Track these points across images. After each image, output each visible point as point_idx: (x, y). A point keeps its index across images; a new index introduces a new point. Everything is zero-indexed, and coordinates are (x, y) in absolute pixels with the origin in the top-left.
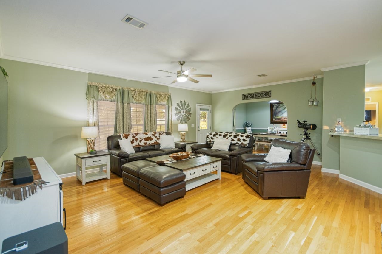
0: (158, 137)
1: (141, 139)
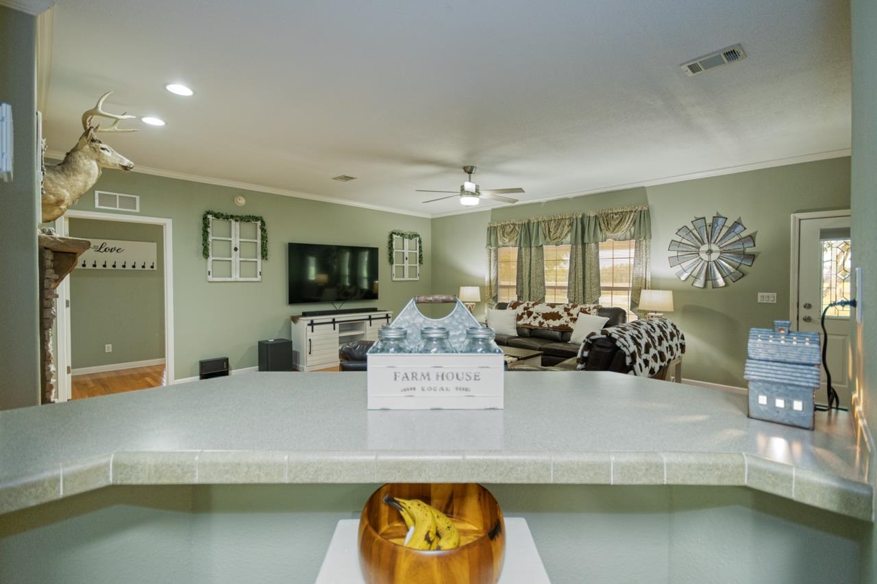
0: (575, 316)
1: (538, 314)
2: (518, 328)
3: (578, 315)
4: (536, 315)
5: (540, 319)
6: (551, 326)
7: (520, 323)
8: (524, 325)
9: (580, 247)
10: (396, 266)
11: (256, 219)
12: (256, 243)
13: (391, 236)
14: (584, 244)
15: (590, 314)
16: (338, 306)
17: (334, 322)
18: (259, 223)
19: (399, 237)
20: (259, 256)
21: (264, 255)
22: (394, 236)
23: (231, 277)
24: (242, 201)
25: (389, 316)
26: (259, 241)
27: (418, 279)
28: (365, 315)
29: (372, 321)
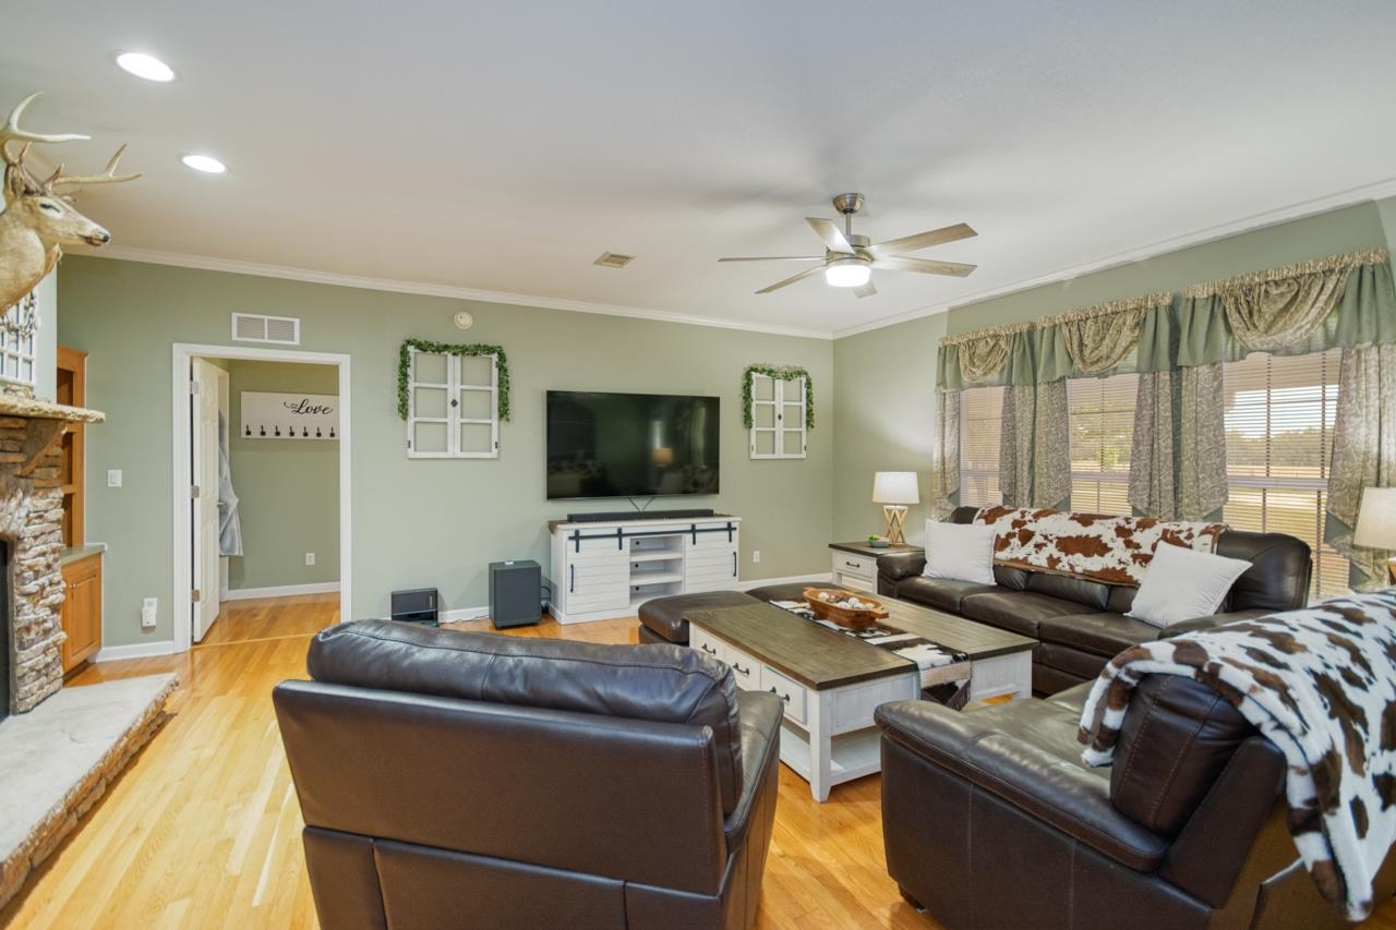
0: (1146, 550)
1: (1046, 537)
2: (997, 568)
3: (1154, 547)
4: (1041, 540)
5: (1051, 549)
6: (1079, 569)
7: (1004, 555)
8: (1012, 560)
9: (1165, 376)
10: (757, 432)
11: (490, 350)
12: (490, 391)
13: (748, 375)
14: (1176, 369)
15: (1190, 547)
16: (642, 504)
17: (620, 535)
18: (495, 357)
19: (764, 376)
20: (496, 415)
21: (504, 412)
22: (754, 375)
23: (446, 450)
24: (465, 320)
25: (733, 526)
26: (495, 389)
27: (803, 455)
28: (685, 524)
29: (698, 535)
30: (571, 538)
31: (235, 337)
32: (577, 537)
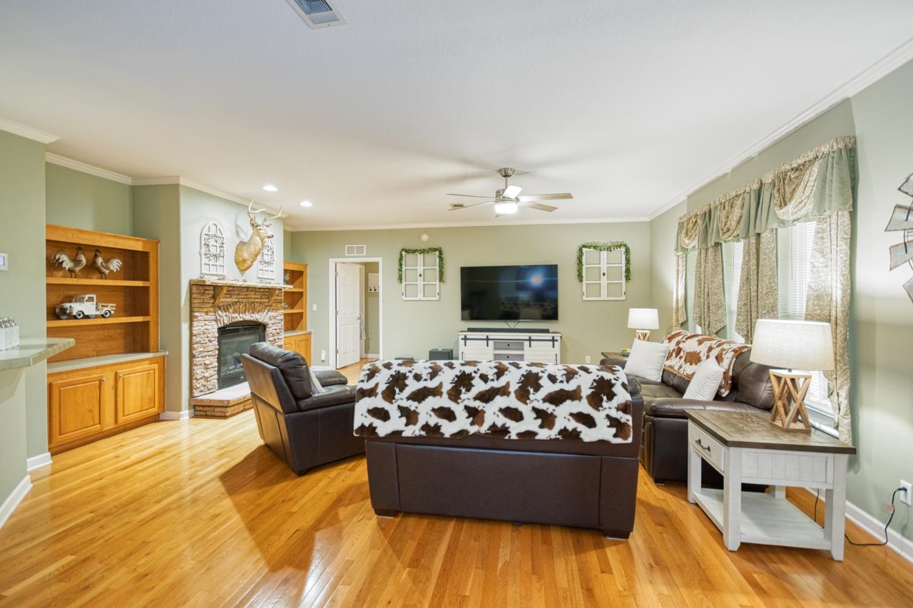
1: (684, 352)
2: (664, 371)
4: (682, 354)
5: (682, 360)
6: (684, 373)
7: (667, 363)
8: (669, 367)
9: (753, 241)
10: (587, 284)
11: (435, 250)
13: (581, 250)
14: (757, 235)
16: (512, 325)
17: (488, 339)
18: (437, 253)
19: (592, 249)
20: (438, 280)
21: (441, 279)
22: (584, 250)
23: (417, 297)
24: (425, 237)
25: (555, 339)
26: (437, 268)
27: (624, 298)
28: (525, 336)
29: (532, 342)
30: (462, 339)
31: (346, 255)
32: (465, 339)
